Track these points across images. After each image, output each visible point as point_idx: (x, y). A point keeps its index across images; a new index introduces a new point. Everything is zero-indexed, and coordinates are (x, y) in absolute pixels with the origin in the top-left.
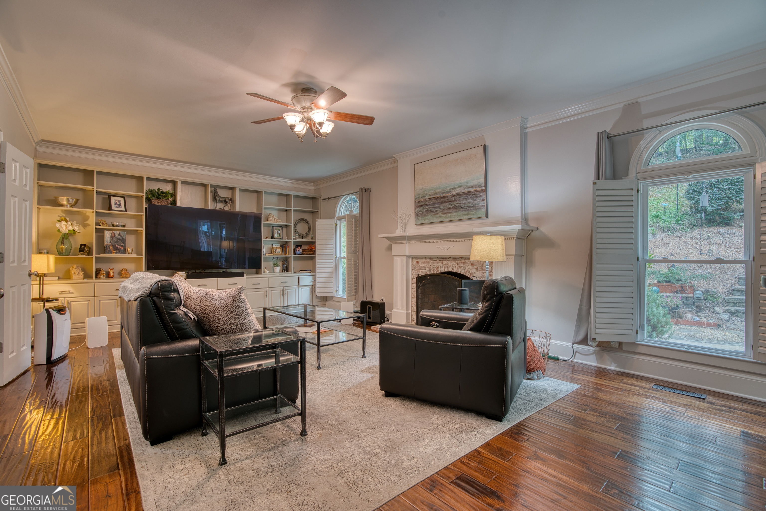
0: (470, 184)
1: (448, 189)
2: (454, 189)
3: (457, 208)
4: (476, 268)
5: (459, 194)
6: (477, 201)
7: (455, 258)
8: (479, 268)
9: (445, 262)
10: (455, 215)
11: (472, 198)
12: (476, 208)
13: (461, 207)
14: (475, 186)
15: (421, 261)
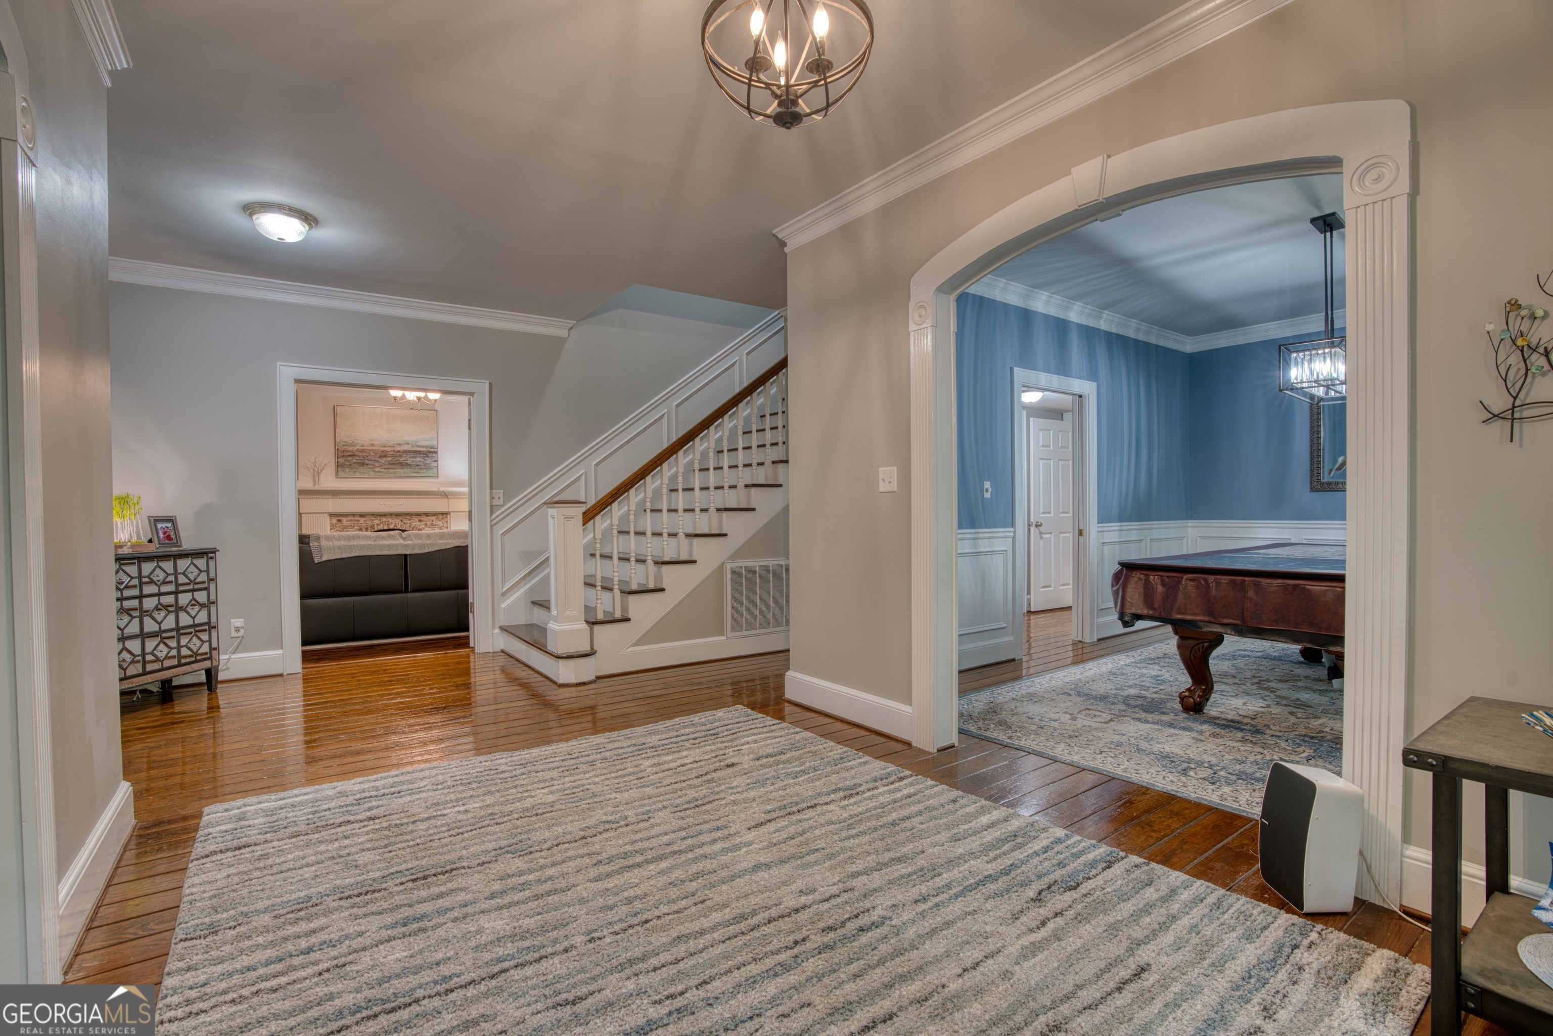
0: (420, 444)
1: (391, 444)
2: (400, 445)
3: (403, 465)
4: (426, 525)
5: (405, 452)
6: (428, 461)
7: (398, 515)
8: (428, 524)
9: (385, 520)
10: (400, 471)
11: (423, 458)
12: (427, 467)
13: (408, 465)
14: (427, 447)
15: (344, 519)
